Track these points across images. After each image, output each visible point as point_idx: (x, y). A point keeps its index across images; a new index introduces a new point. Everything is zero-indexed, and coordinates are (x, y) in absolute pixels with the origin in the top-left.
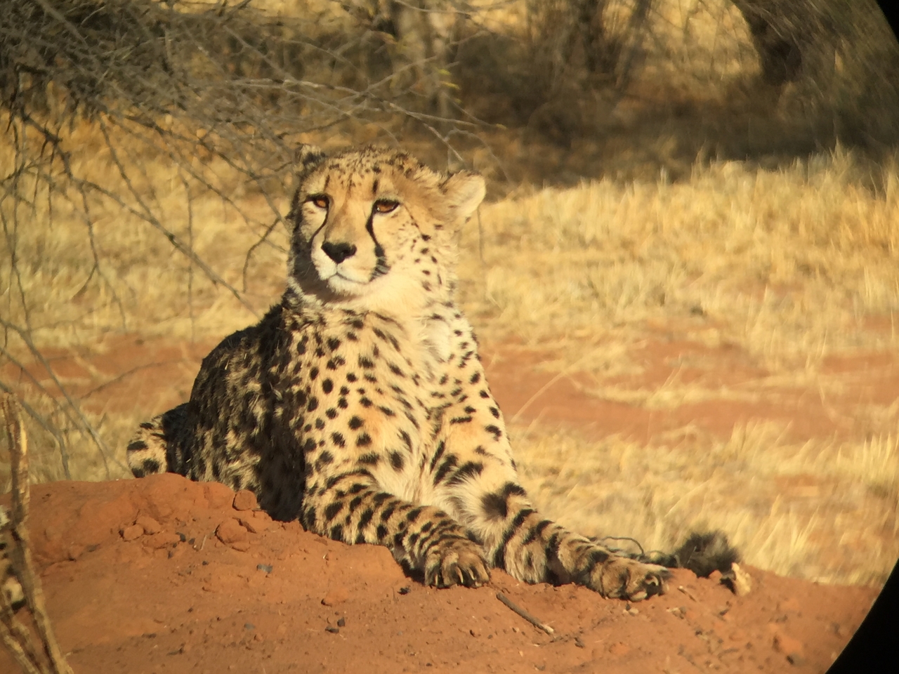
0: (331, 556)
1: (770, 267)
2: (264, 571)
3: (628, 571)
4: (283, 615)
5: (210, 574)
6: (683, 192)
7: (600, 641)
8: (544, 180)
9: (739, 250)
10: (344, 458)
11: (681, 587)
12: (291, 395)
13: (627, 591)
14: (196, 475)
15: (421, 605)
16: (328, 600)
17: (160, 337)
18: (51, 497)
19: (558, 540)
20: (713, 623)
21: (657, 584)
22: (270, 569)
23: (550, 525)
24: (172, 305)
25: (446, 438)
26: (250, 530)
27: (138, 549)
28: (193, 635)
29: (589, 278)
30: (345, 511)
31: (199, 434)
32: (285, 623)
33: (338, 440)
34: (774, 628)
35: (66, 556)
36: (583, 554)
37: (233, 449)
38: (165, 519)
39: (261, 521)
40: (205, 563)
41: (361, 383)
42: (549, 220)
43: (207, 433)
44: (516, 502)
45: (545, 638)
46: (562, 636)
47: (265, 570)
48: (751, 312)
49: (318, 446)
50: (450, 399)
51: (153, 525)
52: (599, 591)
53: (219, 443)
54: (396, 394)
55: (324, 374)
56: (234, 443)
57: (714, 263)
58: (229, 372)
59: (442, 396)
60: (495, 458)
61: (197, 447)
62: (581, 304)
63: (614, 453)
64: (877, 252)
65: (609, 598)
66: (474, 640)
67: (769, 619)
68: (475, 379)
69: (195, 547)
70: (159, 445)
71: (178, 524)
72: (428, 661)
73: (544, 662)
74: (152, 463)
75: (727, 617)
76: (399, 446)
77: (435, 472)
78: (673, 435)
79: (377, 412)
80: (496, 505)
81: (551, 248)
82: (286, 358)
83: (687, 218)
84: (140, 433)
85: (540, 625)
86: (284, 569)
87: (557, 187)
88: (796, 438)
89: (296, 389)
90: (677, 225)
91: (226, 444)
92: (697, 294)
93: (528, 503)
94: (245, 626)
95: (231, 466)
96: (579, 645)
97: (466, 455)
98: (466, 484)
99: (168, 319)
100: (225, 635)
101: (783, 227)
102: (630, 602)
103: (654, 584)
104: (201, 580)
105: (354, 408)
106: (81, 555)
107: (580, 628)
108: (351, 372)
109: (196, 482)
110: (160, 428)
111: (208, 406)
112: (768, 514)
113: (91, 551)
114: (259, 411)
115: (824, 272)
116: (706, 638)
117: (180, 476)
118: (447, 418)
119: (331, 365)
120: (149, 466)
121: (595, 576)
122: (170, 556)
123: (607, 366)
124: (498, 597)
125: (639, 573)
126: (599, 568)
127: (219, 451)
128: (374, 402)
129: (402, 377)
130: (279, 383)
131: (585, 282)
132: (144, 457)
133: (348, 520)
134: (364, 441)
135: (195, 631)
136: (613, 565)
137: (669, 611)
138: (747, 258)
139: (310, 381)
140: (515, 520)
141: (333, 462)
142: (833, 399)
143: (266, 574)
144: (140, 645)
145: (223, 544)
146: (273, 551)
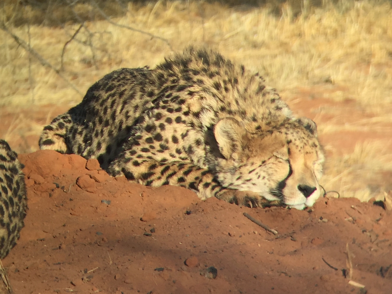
0: (144, 194)
4: (119, 227)
5: (74, 206)
7: (305, 237)
11: (353, 206)
15: (199, 220)
16: (144, 219)
20: (373, 226)
22: (109, 202)
26: (96, 181)
27: (32, 192)
28: (67, 239)
39: (103, 176)
40: (71, 200)
45: (273, 237)
46: (283, 235)
47: (106, 203)
51: (40, 179)
66: (232, 238)
69: (65, 191)
71: (54, 178)
72: (205, 250)
73: (273, 250)
75: (381, 222)
85: (270, 229)
86: (117, 202)
94: (97, 233)
96: (293, 240)
100: (85, 239)
104: (69, 209)
107: (293, 230)
116: (368, 234)
122: (50, 196)
124: (244, 215)
135: (68, 237)
137: (346, 219)
143: (107, 205)
144: (36, 245)
145: (82, 190)
146: (111, 192)
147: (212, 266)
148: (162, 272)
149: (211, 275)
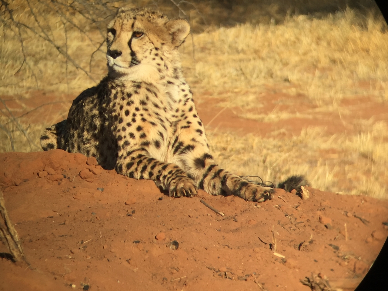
0: (129, 185)
1: (318, 61)
2: (100, 190)
3: (256, 190)
4: (108, 209)
5: (77, 192)
6: (281, 28)
7: (244, 219)
8: (221, 24)
9: (305, 54)
10: (135, 143)
11: (279, 196)
12: (112, 117)
13: (256, 198)
14: (71, 149)
15: (168, 204)
16: (127, 203)
17: (53, 91)
18: (7, 159)
19: (227, 177)
20: (293, 211)
21: (269, 195)
22: (102, 190)
23: (223, 171)
24: (58, 78)
25: (179, 135)
26: (94, 173)
27: (46, 181)
28: (70, 217)
29: (240, 67)
30: (135, 166)
31: (72, 132)
32: (109, 212)
33: (132, 135)
34: (319, 213)
35: (14, 183)
36: (237, 183)
37: (86, 139)
38: (57, 169)
39: (99, 170)
40: (74, 187)
41: (142, 112)
42: (223, 41)
43: (75, 132)
44: (208, 162)
45: (221, 218)
46: (228, 217)
48: (310, 80)
49: (123, 139)
50: (180, 118)
51: (52, 171)
52: (244, 198)
53: (80, 136)
54: (156, 116)
55: (126, 108)
56: (87, 136)
57: (294, 59)
58: (85, 105)
59: (177, 117)
60: (200, 143)
61: (71, 138)
62: (236, 78)
63: (250, 141)
64: (364, 54)
65: (248, 201)
66: (190, 219)
67: (317, 209)
68: (191, 110)
69: (70, 180)
70: (54, 137)
71: (63, 171)
72: (170, 228)
73: (220, 228)
74: (51, 145)
75: (298, 208)
76: (158, 138)
77: (174, 149)
78: (276, 133)
79: (148, 124)
80: (200, 163)
81: (224, 53)
82: (109, 101)
83: (282, 40)
84: (46, 132)
85: (219, 212)
86: (109, 190)
87: (226, 27)
88: (329, 134)
89: (114, 114)
90: (278, 43)
91: (84, 136)
92: (287, 73)
93: (214, 162)
94: (92, 213)
95: (85, 146)
96: (235, 221)
97: (187, 142)
98: (187, 154)
99: (57, 84)
100: (83, 217)
101: (324, 44)
102: (257, 203)
103: (267, 195)
104: (73, 194)
105: (139, 122)
106: (20, 183)
107: (236, 214)
108: (137, 107)
109: (70, 153)
110: (55, 130)
111: (76, 120)
112: (316, 166)
113: (25, 182)
114: (98, 122)
115: (341, 62)
116: (290, 217)
117: (63, 151)
118: (179, 126)
119: (129, 104)
120: (50, 146)
121: (242, 192)
122: (59, 184)
123: (248, 104)
124: (201, 201)
125: (261, 191)
126: (244, 188)
127: (80, 139)
128: (147, 119)
129: (159, 109)
130: (107, 111)
131: (238, 68)
132: (48, 142)
133: (136, 170)
134: (143, 136)
136: (251, 187)
137: (273, 206)
138: (308, 57)
139: (120, 111)
140: (208, 169)
141: (130, 145)
142: (344, 117)
143: (101, 192)
144: (46, 221)
145: (82, 179)
146: (104, 182)
147: (175, 240)
148: (138, 244)
149: (174, 247)
